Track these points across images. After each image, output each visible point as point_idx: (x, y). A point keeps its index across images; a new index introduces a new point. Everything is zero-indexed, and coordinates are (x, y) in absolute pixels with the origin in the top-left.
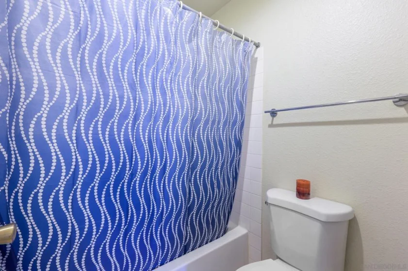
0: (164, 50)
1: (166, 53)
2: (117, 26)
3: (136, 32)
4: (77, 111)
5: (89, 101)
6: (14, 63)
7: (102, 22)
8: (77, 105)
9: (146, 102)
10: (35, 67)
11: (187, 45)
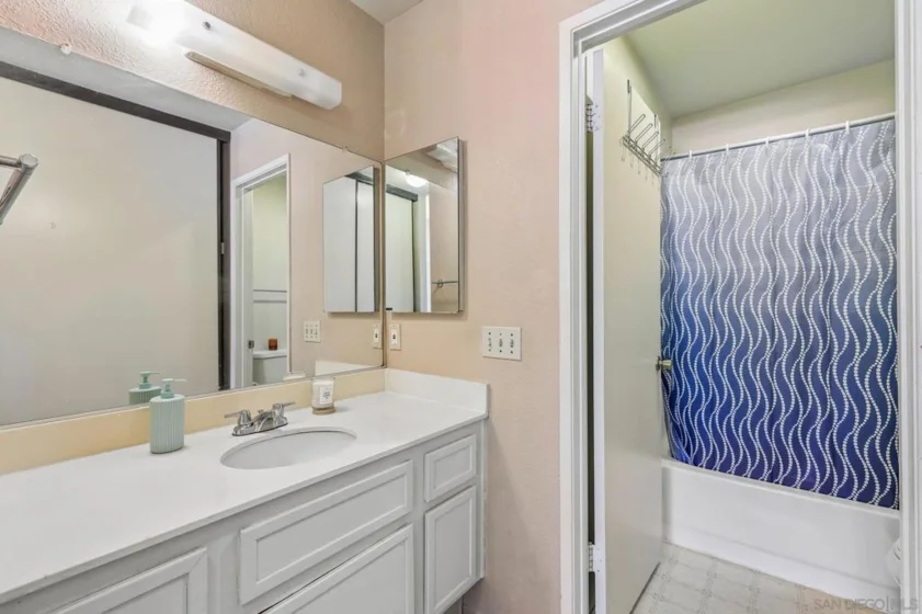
0: (819, 198)
1: (823, 201)
2: (749, 198)
3: (772, 193)
4: (713, 288)
5: (724, 277)
6: (672, 260)
7: (734, 203)
8: (713, 282)
9: (791, 269)
10: (683, 258)
11: (871, 172)
